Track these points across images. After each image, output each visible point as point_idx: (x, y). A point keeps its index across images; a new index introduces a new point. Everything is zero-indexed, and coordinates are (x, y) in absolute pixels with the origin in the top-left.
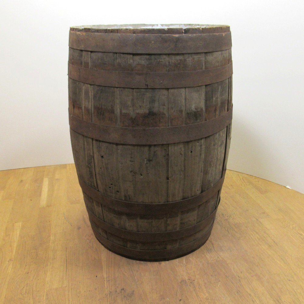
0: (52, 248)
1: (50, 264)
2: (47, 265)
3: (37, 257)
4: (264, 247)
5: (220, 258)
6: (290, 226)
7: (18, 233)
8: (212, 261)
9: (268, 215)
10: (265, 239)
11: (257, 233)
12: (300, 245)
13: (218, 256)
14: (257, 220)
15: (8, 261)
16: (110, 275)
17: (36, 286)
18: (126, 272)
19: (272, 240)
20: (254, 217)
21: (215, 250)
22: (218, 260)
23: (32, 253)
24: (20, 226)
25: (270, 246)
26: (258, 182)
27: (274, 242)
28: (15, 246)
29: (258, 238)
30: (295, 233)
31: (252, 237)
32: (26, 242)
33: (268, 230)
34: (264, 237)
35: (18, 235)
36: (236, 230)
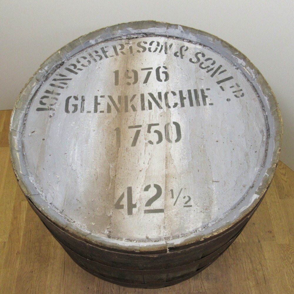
0: (53, 243)
1: (51, 265)
2: (48, 265)
3: (40, 253)
4: (251, 283)
5: (203, 289)
6: (290, 258)
7: (25, 216)
8: (195, 292)
9: (273, 237)
10: (256, 272)
11: (251, 262)
12: (289, 289)
13: (202, 286)
14: (259, 242)
15: (16, 254)
16: (100, 289)
17: (39, 288)
18: (114, 289)
19: (264, 275)
20: (257, 236)
21: (201, 277)
22: (200, 291)
23: (36, 246)
24: (26, 206)
25: (258, 283)
26: (285, 175)
27: (265, 278)
28: (22, 234)
29: (250, 269)
30: (291, 271)
31: (244, 266)
32: (31, 231)
33: (265, 259)
34: (257, 269)
35: (24, 220)
36: (231, 252)
